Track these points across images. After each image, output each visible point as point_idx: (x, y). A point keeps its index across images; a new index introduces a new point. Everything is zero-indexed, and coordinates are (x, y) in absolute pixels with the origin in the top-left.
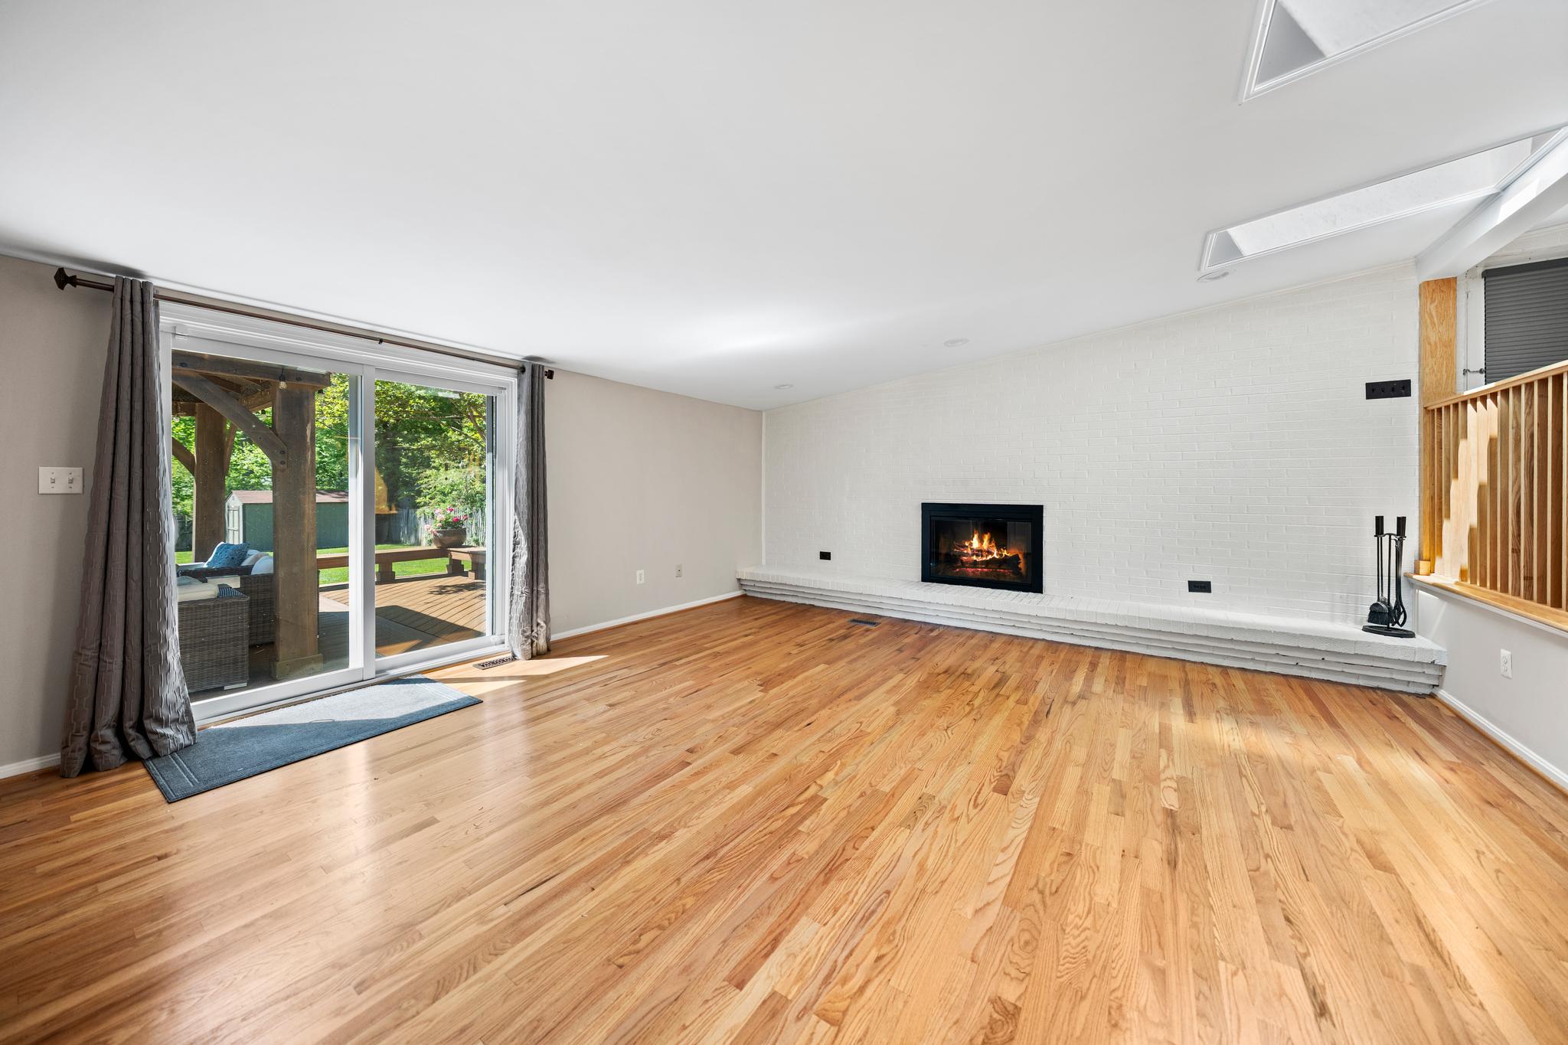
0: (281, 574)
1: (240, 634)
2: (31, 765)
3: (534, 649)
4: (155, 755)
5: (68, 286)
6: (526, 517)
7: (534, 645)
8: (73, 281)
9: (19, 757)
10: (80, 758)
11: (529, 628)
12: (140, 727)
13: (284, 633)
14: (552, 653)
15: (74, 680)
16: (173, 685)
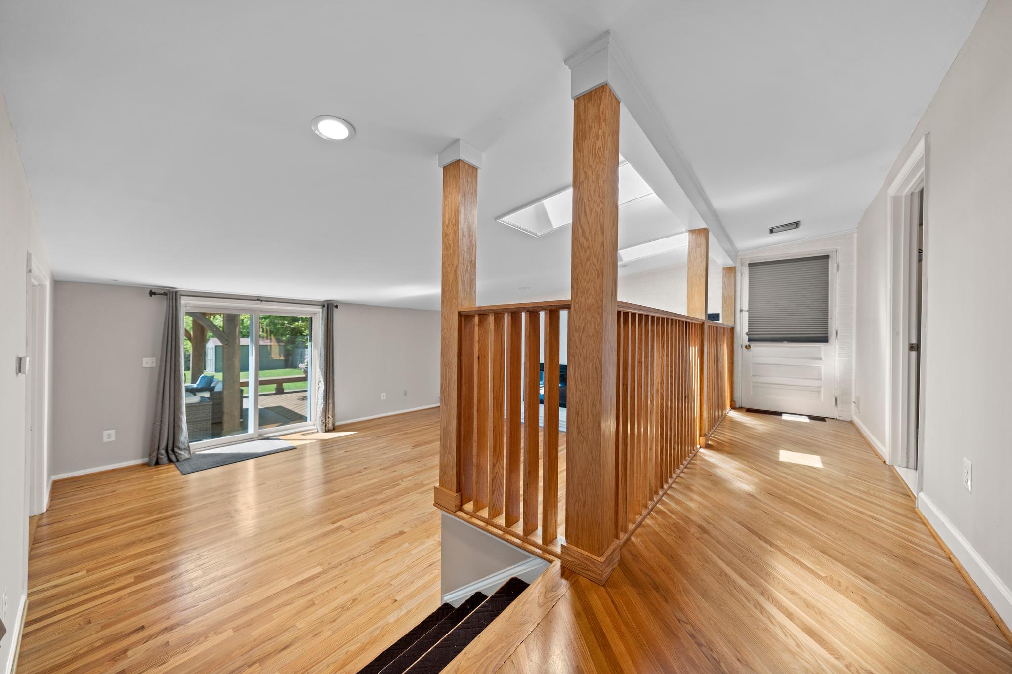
0: (225, 393)
1: (208, 418)
2: (139, 461)
3: (327, 428)
4: (178, 461)
5: (153, 296)
6: (323, 370)
7: (327, 426)
8: (154, 294)
9: (135, 459)
10: (154, 459)
11: (324, 419)
12: (173, 451)
13: (226, 418)
14: (336, 430)
15: (153, 433)
16: (184, 435)
